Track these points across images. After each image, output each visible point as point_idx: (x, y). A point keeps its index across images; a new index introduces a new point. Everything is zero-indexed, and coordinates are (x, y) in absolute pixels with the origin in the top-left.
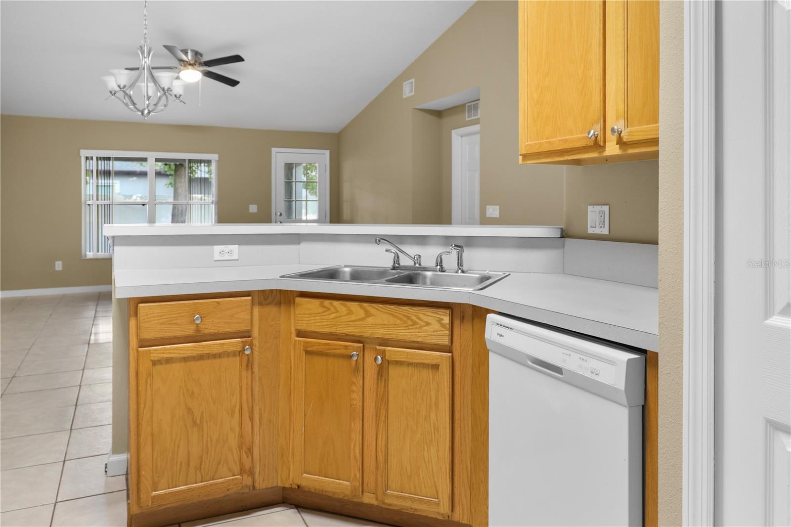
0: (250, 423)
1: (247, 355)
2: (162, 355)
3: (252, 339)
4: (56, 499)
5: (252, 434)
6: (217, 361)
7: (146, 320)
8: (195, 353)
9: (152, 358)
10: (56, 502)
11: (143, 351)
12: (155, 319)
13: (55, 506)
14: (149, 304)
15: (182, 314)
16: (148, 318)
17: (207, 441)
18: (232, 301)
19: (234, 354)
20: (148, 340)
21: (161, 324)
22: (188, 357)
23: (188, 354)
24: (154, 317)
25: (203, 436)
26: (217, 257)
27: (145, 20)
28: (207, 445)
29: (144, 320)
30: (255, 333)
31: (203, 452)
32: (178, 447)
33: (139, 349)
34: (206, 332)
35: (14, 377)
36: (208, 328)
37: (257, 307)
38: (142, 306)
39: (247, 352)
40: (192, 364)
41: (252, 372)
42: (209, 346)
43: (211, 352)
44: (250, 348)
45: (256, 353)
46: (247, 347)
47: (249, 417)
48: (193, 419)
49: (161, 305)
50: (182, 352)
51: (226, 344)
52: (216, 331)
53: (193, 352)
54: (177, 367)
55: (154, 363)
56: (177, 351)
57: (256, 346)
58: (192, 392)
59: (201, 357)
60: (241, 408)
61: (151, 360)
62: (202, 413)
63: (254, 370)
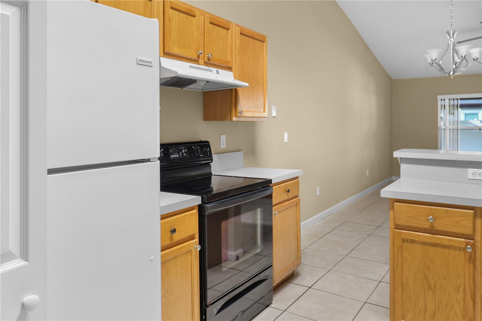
0: (472, 303)
1: (470, 252)
2: (408, 237)
3: (474, 242)
4: (367, 301)
5: (474, 310)
6: (446, 251)
7: (398, 213)
8: (430, 241)
9: (402, 237)
10: (366, 302)
11: (397, 232)
12: (404, 213)
13: (365, 304)
14: (400, 204)
15: (421, 214)
16: (400, 212)
17: (439, 302)
18: (457, 211)
19: (460, 249)
20: (400, 226)
21: (408, 217)
22: (426, 243)
23: (426, 240)
24: (403, 212)
25: (435, 298)
26: (470, 176)
27: (452, 13)
28: (438, 305)
29: (397, 212)
30: (478, 237)
31: (436, 309)
32: (419, 299)
33: (395, 230)
34: (438, 229)
35: (380, 226)
36: (440, 225)
37: (480, 219)
38: (397, 204)
39: (470, 251)
40: (427, 248)
41: (475, 266)
42: (441, 239)
43: (442, 243)
44: (471, 248)
45: (478, 253)
46: (469, 246)
47: (471, 297)
48: (428, 284)
49: (408, 206)
50: (422, 238)
51: (453, 240)
52: (445, 230)
53: (429, 240)
54: (418, 247)
55: (404, 240)
56: (418, 237)
57: (478, 247)
58: (428, 266)
59: (435, 245)
60: (465, 288)
61: (401, 238)
62: (435, 282)
63: (476, 265)
